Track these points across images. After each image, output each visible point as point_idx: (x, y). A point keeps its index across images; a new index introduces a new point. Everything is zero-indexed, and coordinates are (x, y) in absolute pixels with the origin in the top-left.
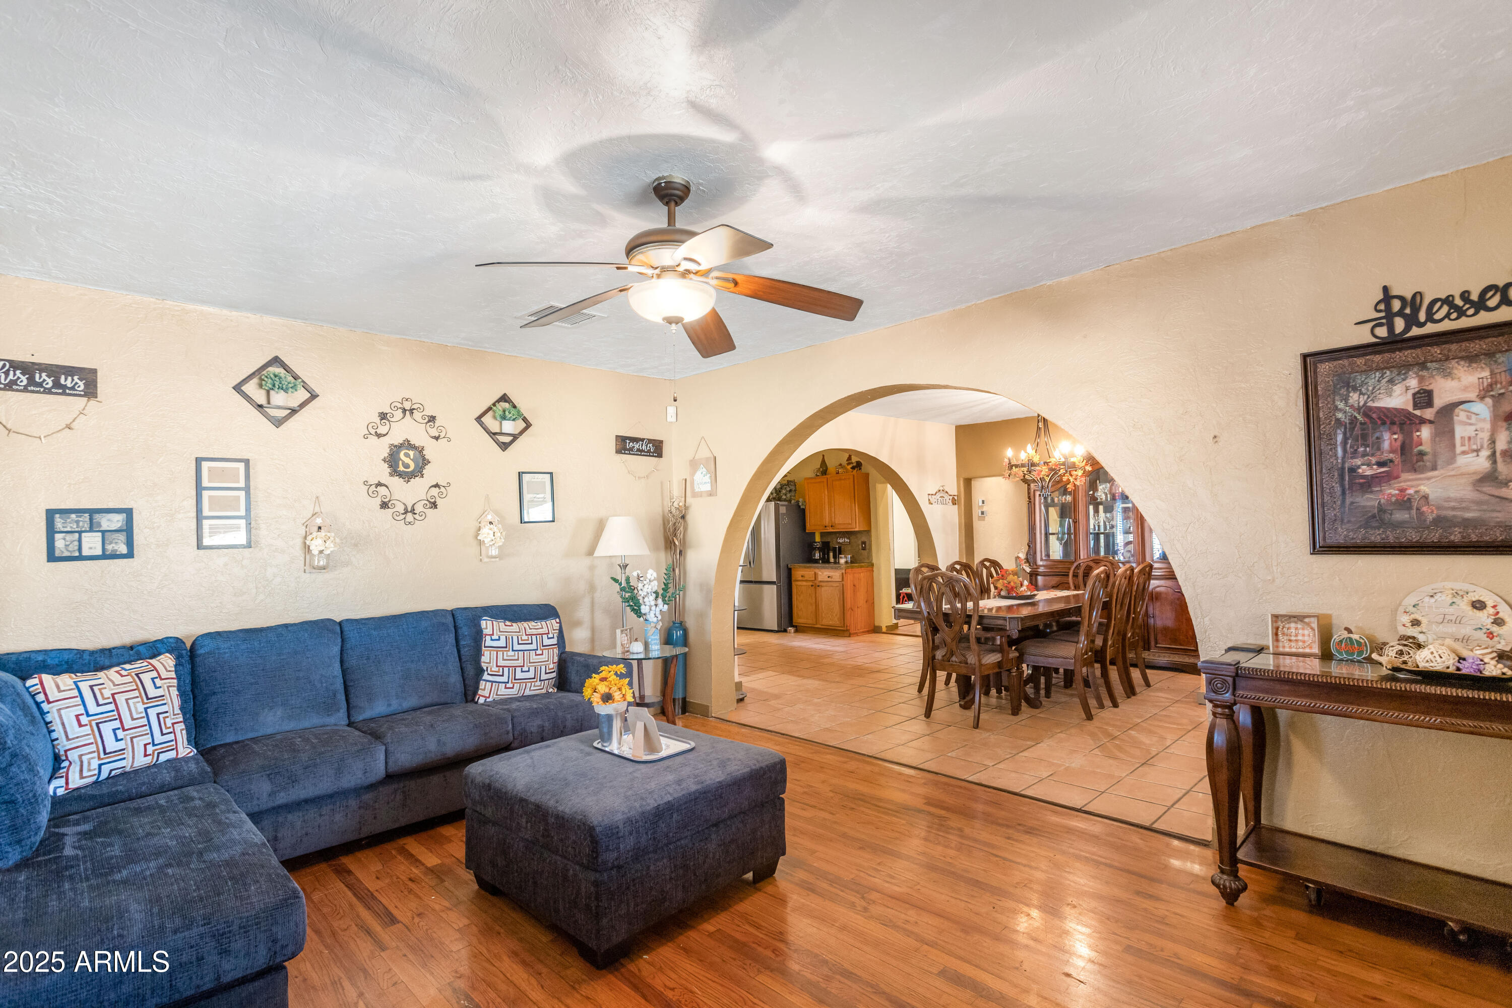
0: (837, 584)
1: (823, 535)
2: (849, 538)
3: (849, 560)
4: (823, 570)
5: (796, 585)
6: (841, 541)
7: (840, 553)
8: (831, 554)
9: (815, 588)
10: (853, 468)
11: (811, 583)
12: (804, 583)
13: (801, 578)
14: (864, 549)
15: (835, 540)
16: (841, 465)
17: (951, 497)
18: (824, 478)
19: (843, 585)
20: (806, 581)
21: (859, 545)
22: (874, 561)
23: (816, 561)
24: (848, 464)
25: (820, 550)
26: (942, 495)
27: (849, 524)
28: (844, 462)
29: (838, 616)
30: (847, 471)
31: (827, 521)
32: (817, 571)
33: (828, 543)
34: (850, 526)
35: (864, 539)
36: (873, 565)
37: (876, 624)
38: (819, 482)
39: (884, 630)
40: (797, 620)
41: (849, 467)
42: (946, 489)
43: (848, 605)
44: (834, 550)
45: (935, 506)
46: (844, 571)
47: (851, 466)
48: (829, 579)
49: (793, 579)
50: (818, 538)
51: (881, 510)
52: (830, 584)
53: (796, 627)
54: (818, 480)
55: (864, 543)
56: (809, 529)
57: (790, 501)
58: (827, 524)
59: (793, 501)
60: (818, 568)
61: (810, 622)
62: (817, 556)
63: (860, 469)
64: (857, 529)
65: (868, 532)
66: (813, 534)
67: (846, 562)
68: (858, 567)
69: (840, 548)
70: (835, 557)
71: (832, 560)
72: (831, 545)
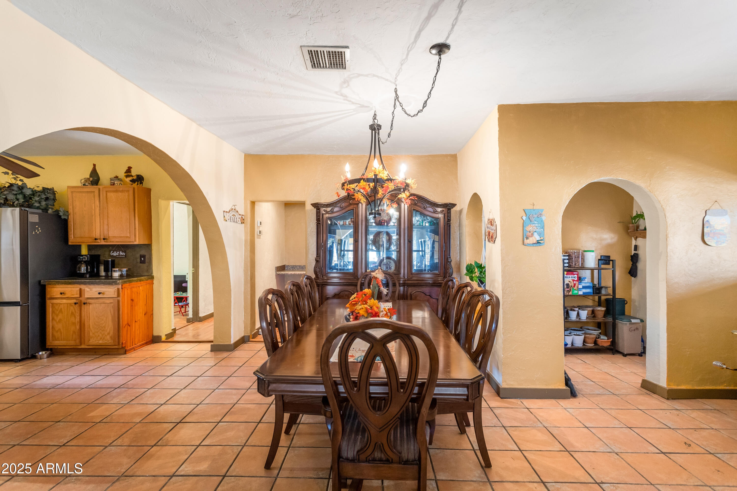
0: (111, 301)
1: (90, 247)
2: (125, 252)
3: (124, 273)
4: (92, 286)
5: (52, 304)
6: (115, 254)
7: (113, 266)
8: (102, 268)
9: (80, 306)
10: (133, 181)
11: (75, 301)
12: (64, 301)
13: (60, 296)
14: (143, 262)
15: (107, 253)
16: (117, 177)
17: (240, 217)
18: (94, 188)
19: (118, 301)
20: (68, 298)
21: (136, 258)
22: (154, 274)
23: (82, 276)
24: (127, 176)
25: (87, 263)
26: (234, 213)
27: (127, 237)
28: (122, 175)
29: (111, 333)
30: (125, 183)
31: (97, 233)
32: (83, 287)
33: (99, 256)
34: (128, 240)
35: (143, 252)
36: (152, 278)
37: (155, 334)
38: (88, 192)
39: (164, 338)
40: (51, 342)
41: (128, 179)
42: (237, 209)
43: (125, 319)
44: (106, 264)
45: (228, 223)
46: (120, 287)
47: (131, 178)
48: (101, 296)
49: (48, 296)
50: (84, 251)
51: (163, 225)
52: (101, 301)
53: (51, 350)
54: (86, 190)
55: (144, 256)
56: (72, 240)
57: (45, 210)
58: (98, 236)
59: (50, 211)
60: (85, 283)
61: (72, 343)
62: (83, 269)
63: (141, 183)
64: (137, 243)
65: (148, 246)
66: (79, 247)
67: (121, 276)
68: (137, 281)
69: (113, 262)
70: (106, 270)
71: (103, 273)
72: (102, 258)
